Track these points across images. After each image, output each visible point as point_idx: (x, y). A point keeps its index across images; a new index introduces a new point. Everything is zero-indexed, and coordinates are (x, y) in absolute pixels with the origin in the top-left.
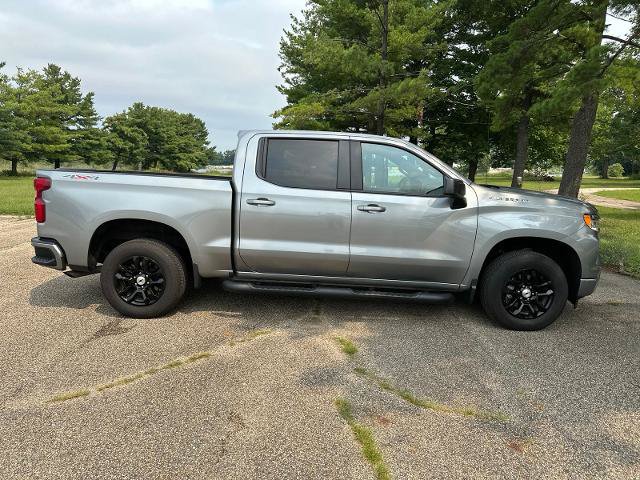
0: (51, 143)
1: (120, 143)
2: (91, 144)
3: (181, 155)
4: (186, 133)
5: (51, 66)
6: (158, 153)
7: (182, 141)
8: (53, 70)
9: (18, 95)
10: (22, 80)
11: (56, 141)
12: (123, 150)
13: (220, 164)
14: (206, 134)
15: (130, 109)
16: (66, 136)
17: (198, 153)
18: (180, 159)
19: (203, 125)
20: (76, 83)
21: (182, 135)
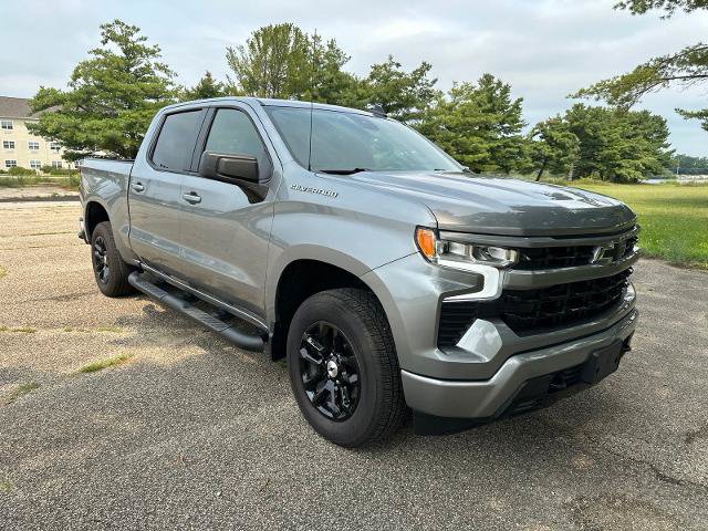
0: (472, 153)
1: (547, 151)
2: (511, 153)
3: (623, 163)
4: (635, 135)
5: (486, 76)
6: (595, 160)
7: (626, 145)
8: (488, 79)
9: (450, 108)
10: (456, 93)
11: (476, 151)
12: (548, 158)
13: (700, 173)
14: (665, 135)
15: (568, 111)
16: (486, 146)
17: (649, 159)
18: (620, 166)
19: (663, 124)
20: (506, 90)
21: (628, 137)
